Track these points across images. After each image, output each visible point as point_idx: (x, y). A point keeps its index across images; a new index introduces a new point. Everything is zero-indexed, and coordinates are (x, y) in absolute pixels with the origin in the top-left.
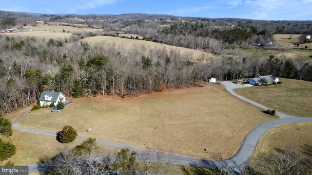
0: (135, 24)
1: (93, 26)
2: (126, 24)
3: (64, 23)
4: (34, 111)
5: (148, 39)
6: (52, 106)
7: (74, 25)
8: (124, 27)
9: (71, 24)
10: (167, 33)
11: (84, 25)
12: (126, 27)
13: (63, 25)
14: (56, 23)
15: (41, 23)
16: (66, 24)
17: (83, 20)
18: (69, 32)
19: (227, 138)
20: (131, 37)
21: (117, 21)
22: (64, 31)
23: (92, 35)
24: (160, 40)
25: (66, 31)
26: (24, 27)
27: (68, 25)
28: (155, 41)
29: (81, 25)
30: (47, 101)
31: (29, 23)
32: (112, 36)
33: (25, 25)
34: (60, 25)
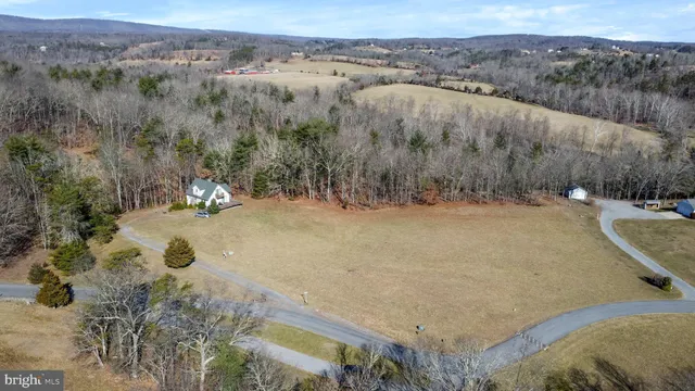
0: (495, 58)
1: (399, 63)
2: (475, 59)
3: (340, 57)
4: (174, 212)
5: (505, 95)
6: (202, 206)
7: (359, 60)
8: (468, 67)
9: (353, 59)
10: (558, 82)
11: (379, 61)
12: (473, 67)
13: (338, 61)
14: (325, 57)
15: (299, 57)
16: (345, 58)
17: (386, 51)
18: (344, 75)
19: (491, 316)
20: (466, 88)
21: (457, 52)
22: (335, 74)
23: (382, 82)
24: (532, 96)
25: (339, 73)
26: (267, 64)
27: (348, 62)
28: (517, 99)
29: (372, 61)
30: (196, 197)
31: (277, 57)
32: (426, 84)
33: (269, 61)
34: (333, 60)
